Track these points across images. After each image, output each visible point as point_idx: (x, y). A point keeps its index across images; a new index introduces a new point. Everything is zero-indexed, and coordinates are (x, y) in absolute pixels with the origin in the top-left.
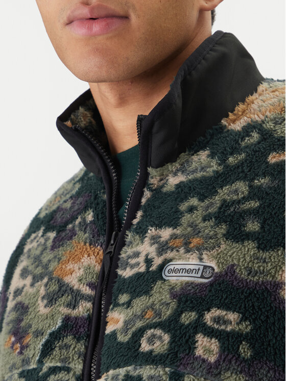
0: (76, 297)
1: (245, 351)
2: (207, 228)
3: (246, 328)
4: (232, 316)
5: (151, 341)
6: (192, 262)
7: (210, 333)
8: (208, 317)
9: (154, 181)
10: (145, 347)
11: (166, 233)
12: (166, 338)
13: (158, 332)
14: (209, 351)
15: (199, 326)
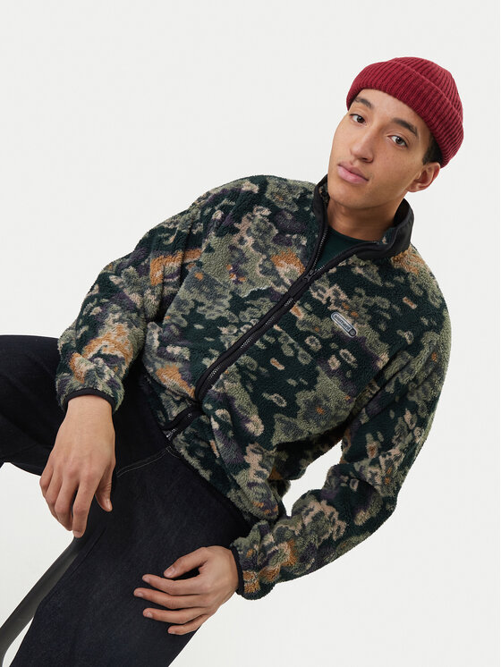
0: (280, 282)
1: (348, 374)
2: (363, 311)
3: (355, 366)
4: (353, 359)
5: (312, 341)
6: (348, 322)
7: (339, 358)
8: (342, 351)
9: (351, 260)
10: (307, 341)
11: (343, 297)
12: (320, 347)
13: (317, 341)
14: (334, 364)
15: (336, 353)
